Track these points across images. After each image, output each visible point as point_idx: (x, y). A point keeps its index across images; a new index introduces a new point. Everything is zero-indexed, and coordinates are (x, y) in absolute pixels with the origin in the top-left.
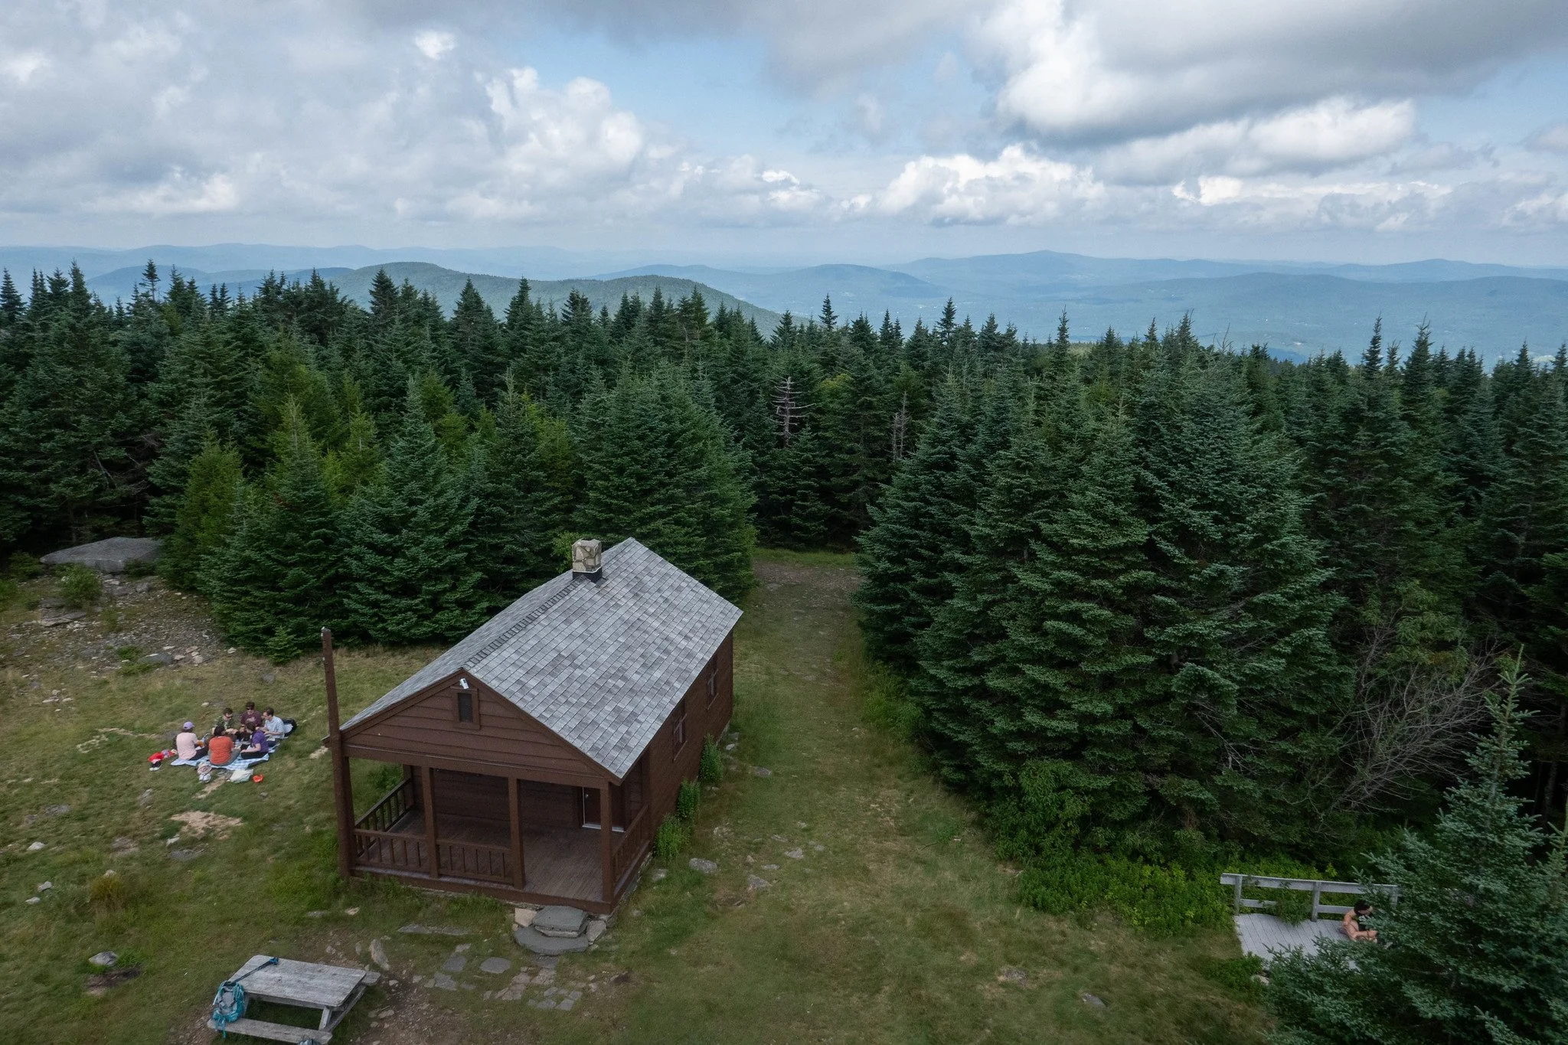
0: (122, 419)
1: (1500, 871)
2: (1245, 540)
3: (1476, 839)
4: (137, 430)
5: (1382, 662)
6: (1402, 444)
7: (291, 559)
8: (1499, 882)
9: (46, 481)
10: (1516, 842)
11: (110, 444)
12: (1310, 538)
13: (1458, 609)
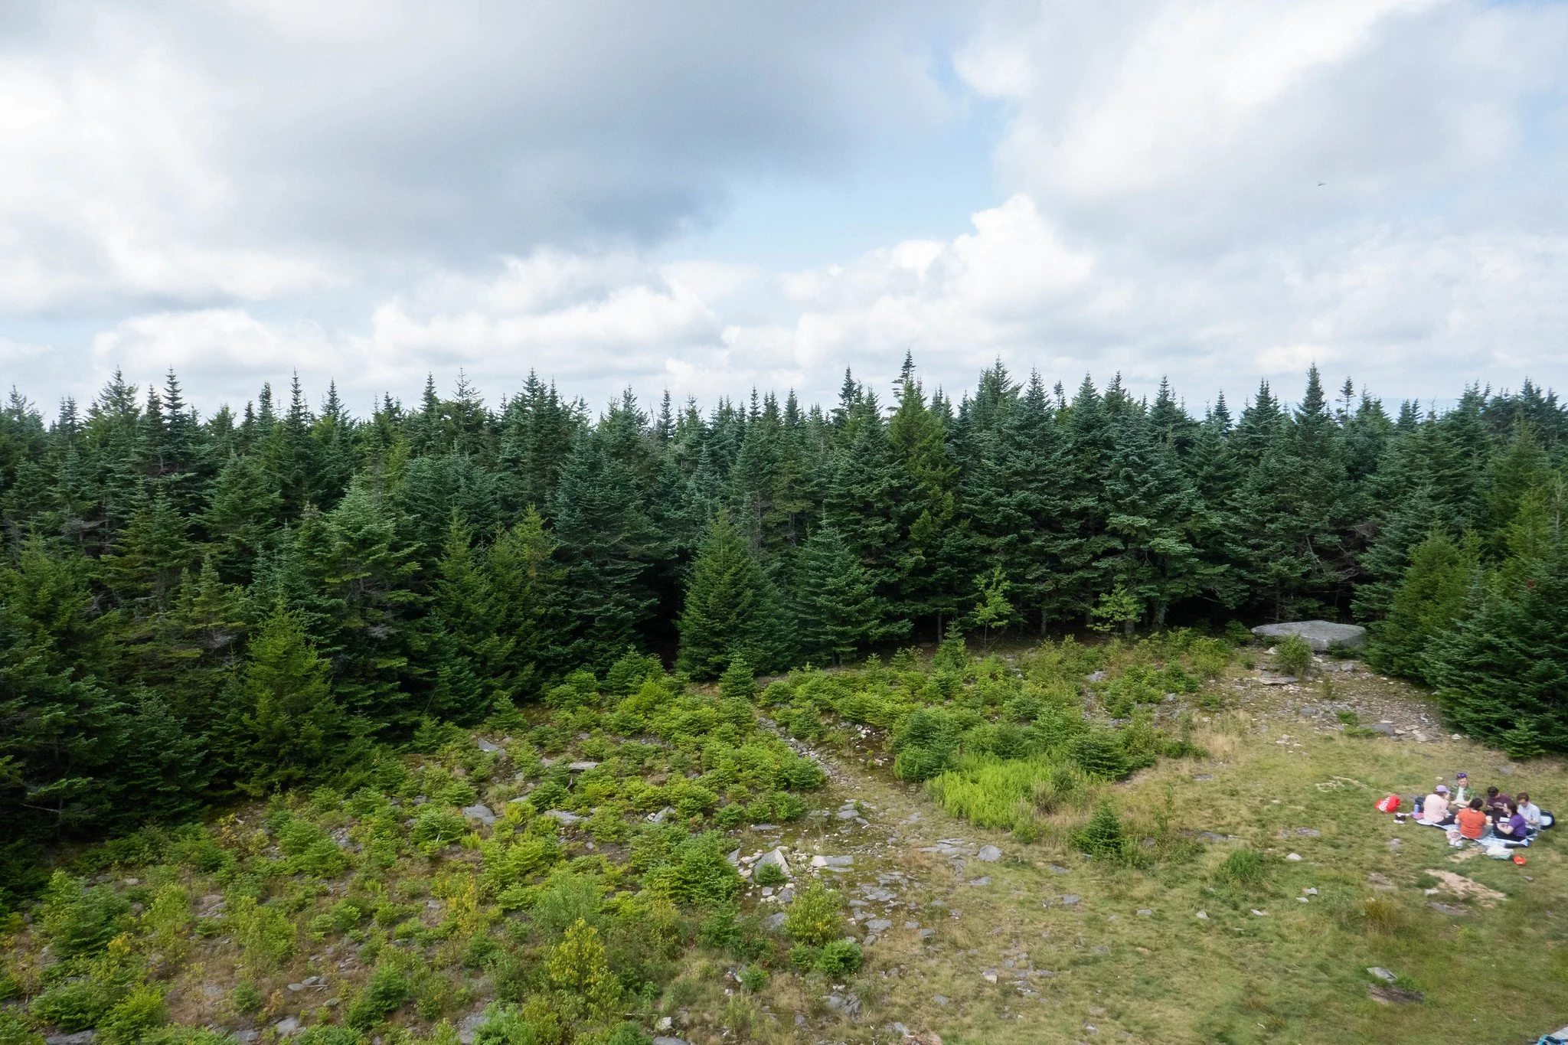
0: (1340, 508)
4: (1351, 519)
7: (1538, 651)
9: (1265, 559)
11: (1325, 531)
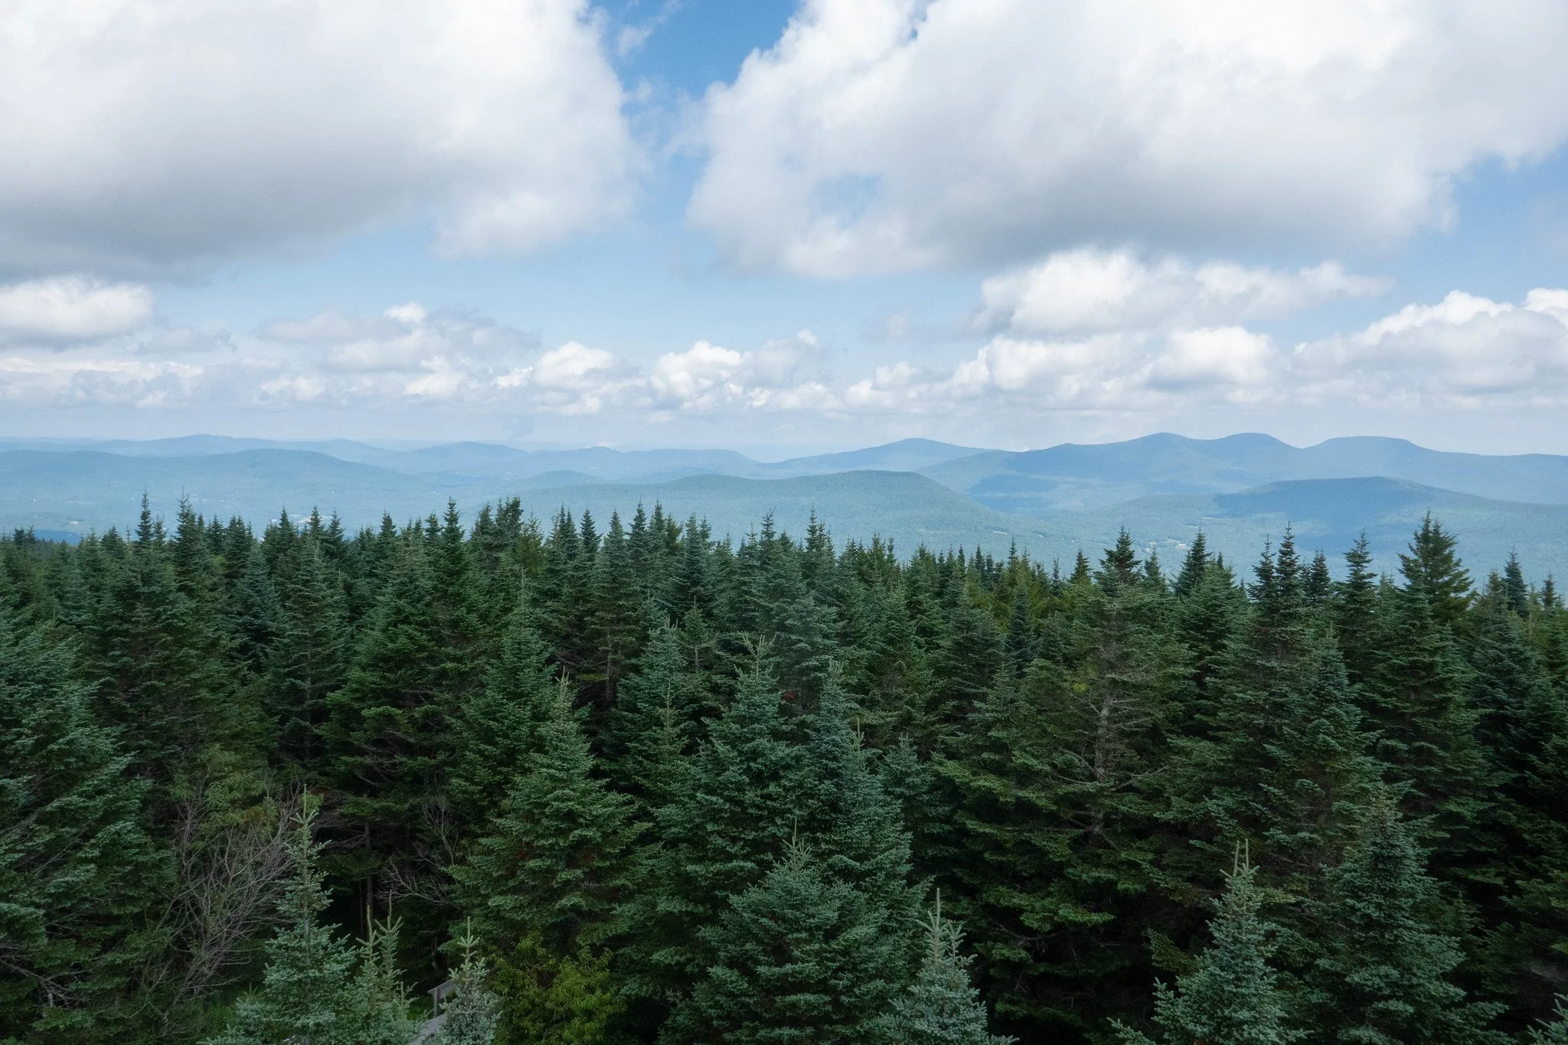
1: (326, 1001)
2: (24, 746)
3: (300, 980)
5: (199, 834)
6: (183, 614)
8: (327, 1012)
10: (334, 968)
12: (101, 727)
13: (262, 762)
